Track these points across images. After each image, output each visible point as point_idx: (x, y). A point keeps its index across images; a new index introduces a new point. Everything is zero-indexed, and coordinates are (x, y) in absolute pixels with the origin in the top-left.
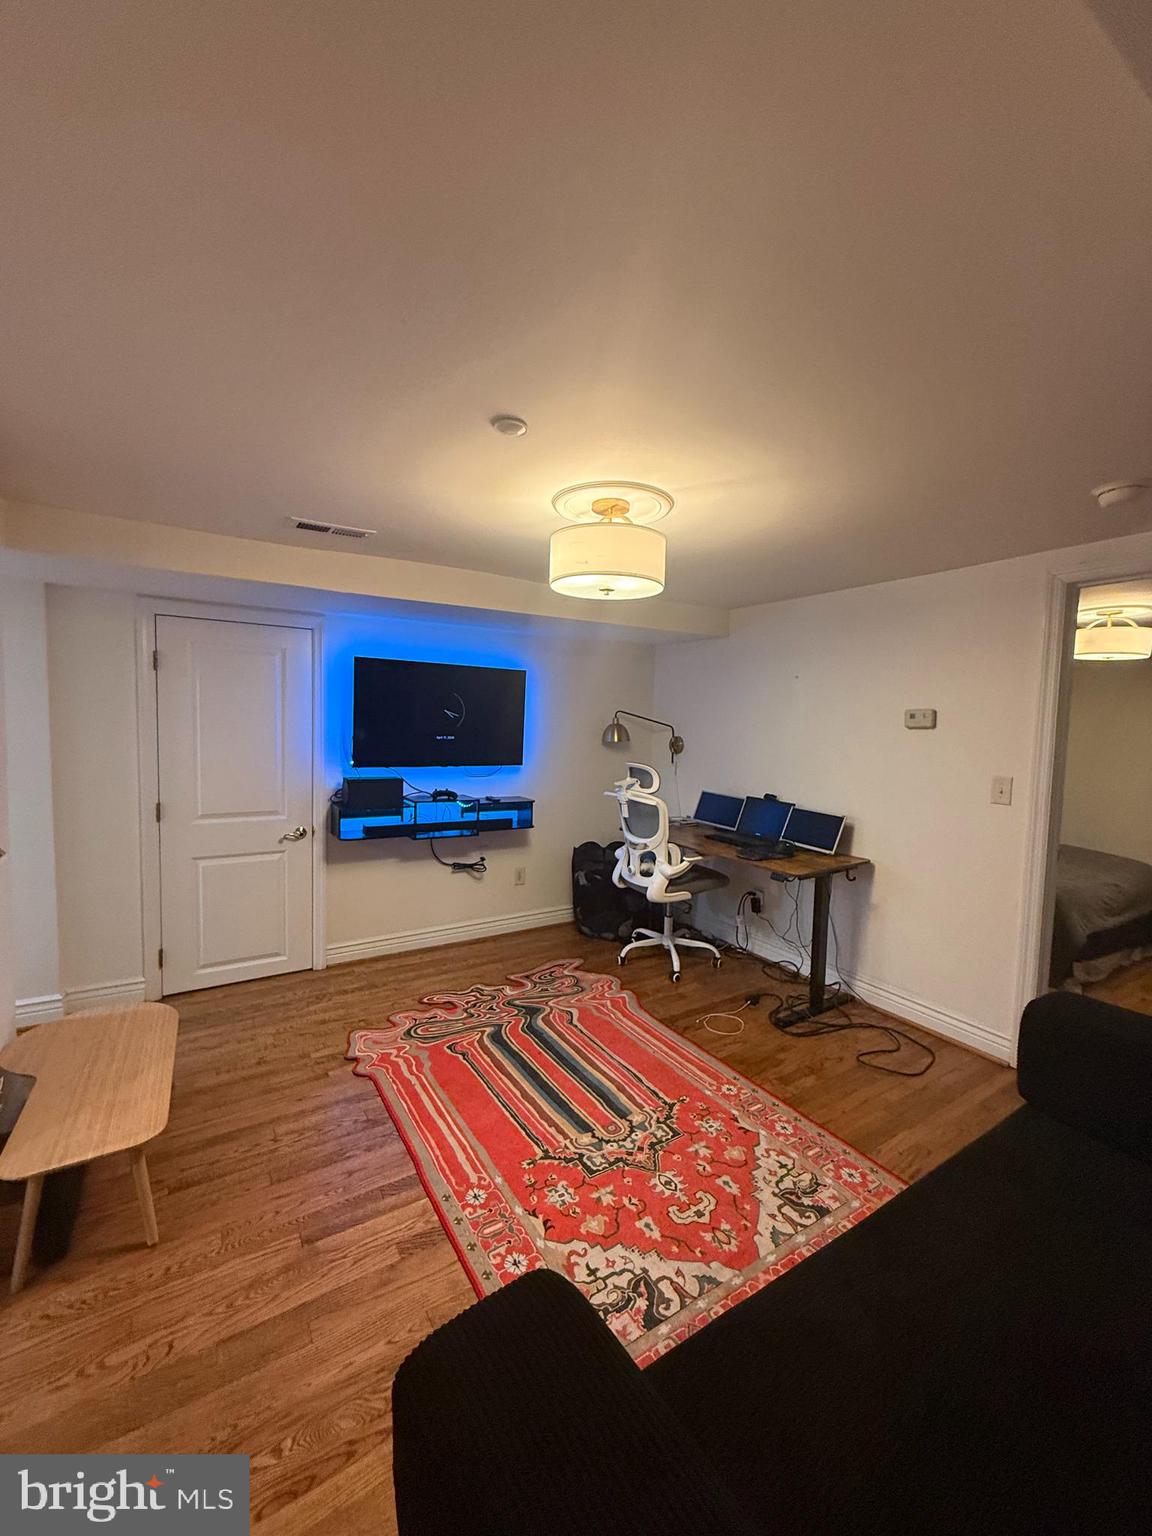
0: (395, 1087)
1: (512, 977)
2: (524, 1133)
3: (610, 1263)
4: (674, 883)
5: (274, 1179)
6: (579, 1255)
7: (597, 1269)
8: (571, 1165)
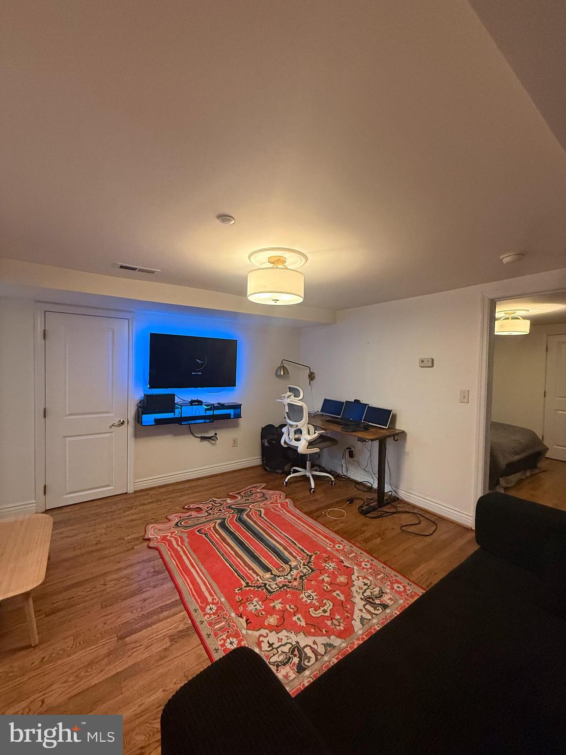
0: (169, 553)
1: (231, 494)
2: (236, 574)
3: (280, 640)
4: (311, 444)
5: (103, 606)
6: (264, 637)
7: (273, 644)
8: (260, 589)
